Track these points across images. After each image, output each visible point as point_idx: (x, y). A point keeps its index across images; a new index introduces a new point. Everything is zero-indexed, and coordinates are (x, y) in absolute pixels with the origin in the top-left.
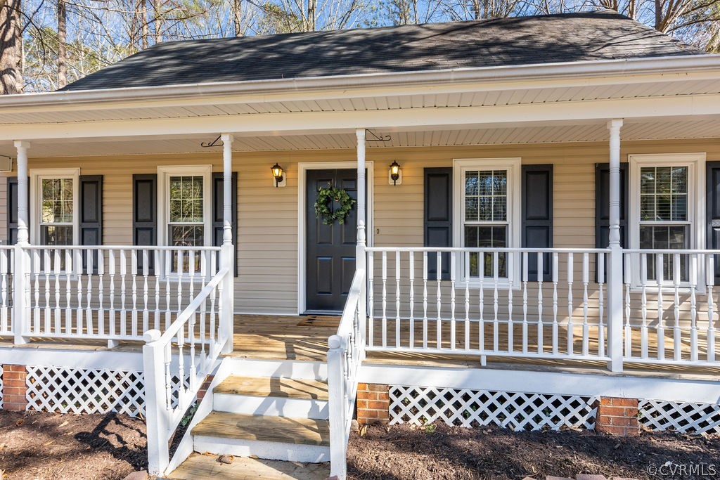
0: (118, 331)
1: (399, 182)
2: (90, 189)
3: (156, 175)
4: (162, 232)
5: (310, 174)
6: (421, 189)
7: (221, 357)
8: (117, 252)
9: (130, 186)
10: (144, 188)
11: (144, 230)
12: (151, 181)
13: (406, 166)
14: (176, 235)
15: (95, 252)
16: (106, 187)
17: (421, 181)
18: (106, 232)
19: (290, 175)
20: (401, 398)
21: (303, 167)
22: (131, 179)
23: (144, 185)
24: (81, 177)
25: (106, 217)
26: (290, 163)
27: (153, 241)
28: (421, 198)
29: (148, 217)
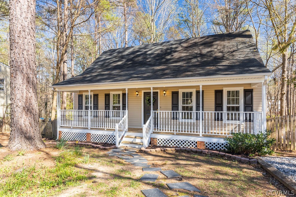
0: (107, 127)
1: (165, 95)
2: (95, 97)
3: (110, 94)
4: (111, 107)
5: (144, 93)
6: (171, 97)
7: (126, 132)
8: (101, 111)
9: (104, 96)
10: (107, 97)
11: (107, 107)
12: (109, 95)
13: (167, 91)
14: (114, 108)
15: (97, 111)
16: (99, 97)
17: (171, 95)
18: (99, 107)
19: (140, 93)
20: (159, 141)
21: (143, 91)
22: (104, 95)
23: (107, 96)
24: (94, 94)
25: (99, 104)
26: (140, 91)
27: (109, 109)
28: (171, 99)
29: (108, 104)
